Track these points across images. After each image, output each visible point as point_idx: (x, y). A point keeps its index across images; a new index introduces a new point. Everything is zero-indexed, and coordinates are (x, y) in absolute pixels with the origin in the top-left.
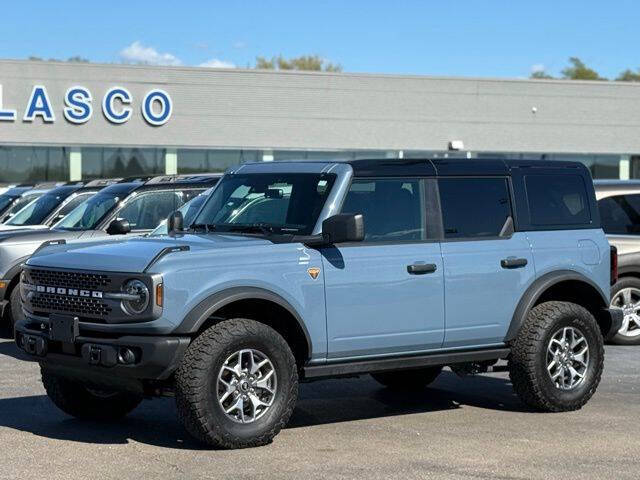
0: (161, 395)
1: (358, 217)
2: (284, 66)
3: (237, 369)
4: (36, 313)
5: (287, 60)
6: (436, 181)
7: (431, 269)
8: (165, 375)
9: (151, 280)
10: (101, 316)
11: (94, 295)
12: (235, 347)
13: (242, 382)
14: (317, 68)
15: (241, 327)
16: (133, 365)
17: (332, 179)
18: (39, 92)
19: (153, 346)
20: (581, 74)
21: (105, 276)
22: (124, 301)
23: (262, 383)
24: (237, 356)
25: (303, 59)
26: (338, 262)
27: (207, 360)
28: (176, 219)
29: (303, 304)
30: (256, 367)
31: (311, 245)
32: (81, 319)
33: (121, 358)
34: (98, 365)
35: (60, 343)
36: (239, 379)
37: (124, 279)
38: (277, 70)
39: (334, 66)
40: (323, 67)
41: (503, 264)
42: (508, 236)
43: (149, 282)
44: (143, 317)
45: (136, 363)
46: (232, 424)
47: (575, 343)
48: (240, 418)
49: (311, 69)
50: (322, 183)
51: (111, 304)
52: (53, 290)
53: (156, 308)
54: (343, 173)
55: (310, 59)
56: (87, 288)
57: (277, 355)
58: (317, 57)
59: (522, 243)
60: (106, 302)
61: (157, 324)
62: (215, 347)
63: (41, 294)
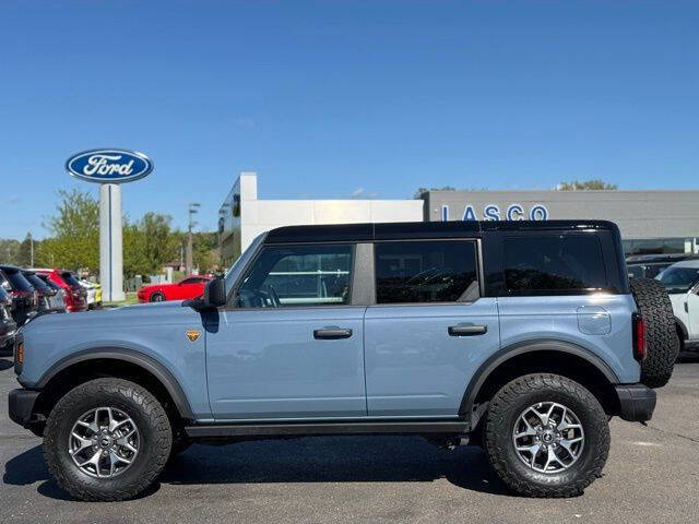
2: (579, 187)
5: (581, 182)
6: (372, 245)
7: (345, 334)
14: (601, 188)
18: (469, 209)
40: (605, 186)
41: (450, 331)
49: (598, 189)
55: (596, 183)
58: (600, 180)
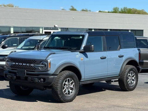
0: (46, 89)
1: (92, 46)
2: (5, 6)
3: (67, 83)
4: (12, 69)
6: (105, 37)
7: (105, 58)
8: (51, 85)
9: (48, 61)
10: (33, 70)
11: (31, 65)
12: (66, 78)
13: (67, 86)
14: (13, 7)
15: (67, 73)
16: (43, 83)
17: (83, 36)
19: (49, 78)
20: (73, 9)
21: (35, 60)
22: (40, 67)
23: (72, 86)
24: (67, 80)
25: (9, 5)
26: (86, 56)
27: (60, 81)
28: (39, 46)
29: (79, 65)
30: (71, 82)
31: (81, 52)
32: (27, 71)
33: (39, 81)
34: (33, 82)
35: (20, 77)
36: (67, 85)
37: (40, 61)
38: (3, 7)
39: (17, 6)
40: (14, 6)
41: (119, 57)
42: (119, 50)
43: (47, 62)
44: (46, 71)
45: (43, 82)
46: (66, 97)
47: (133, 75)
48: (67, 95)
49: (11, 7)
50: (81, 37)
51: (36, 67)
52: (18, 64)
53: (49, 69)
54: (86, 35)
55: (11, 5)
56: (29, 63)
57: (75, 79)
58: (13, 4)
59: (122, 51)
60: (35, 67)
61: (49, 72)
62: (62, 78)
63: (14, 65)
